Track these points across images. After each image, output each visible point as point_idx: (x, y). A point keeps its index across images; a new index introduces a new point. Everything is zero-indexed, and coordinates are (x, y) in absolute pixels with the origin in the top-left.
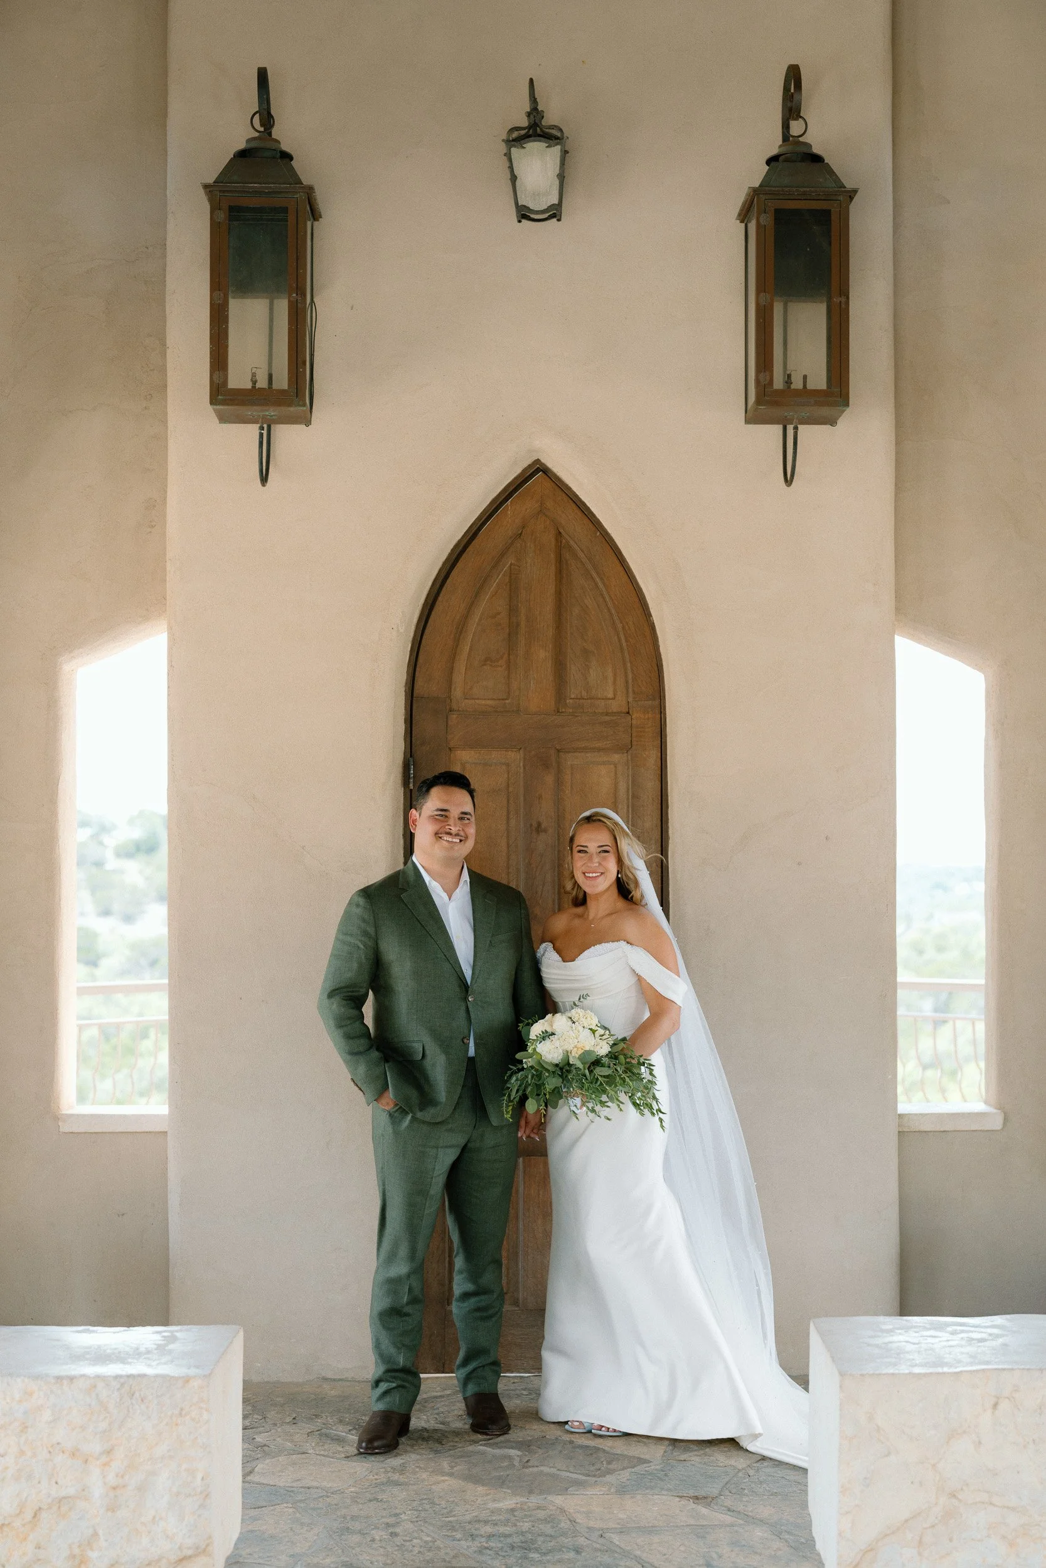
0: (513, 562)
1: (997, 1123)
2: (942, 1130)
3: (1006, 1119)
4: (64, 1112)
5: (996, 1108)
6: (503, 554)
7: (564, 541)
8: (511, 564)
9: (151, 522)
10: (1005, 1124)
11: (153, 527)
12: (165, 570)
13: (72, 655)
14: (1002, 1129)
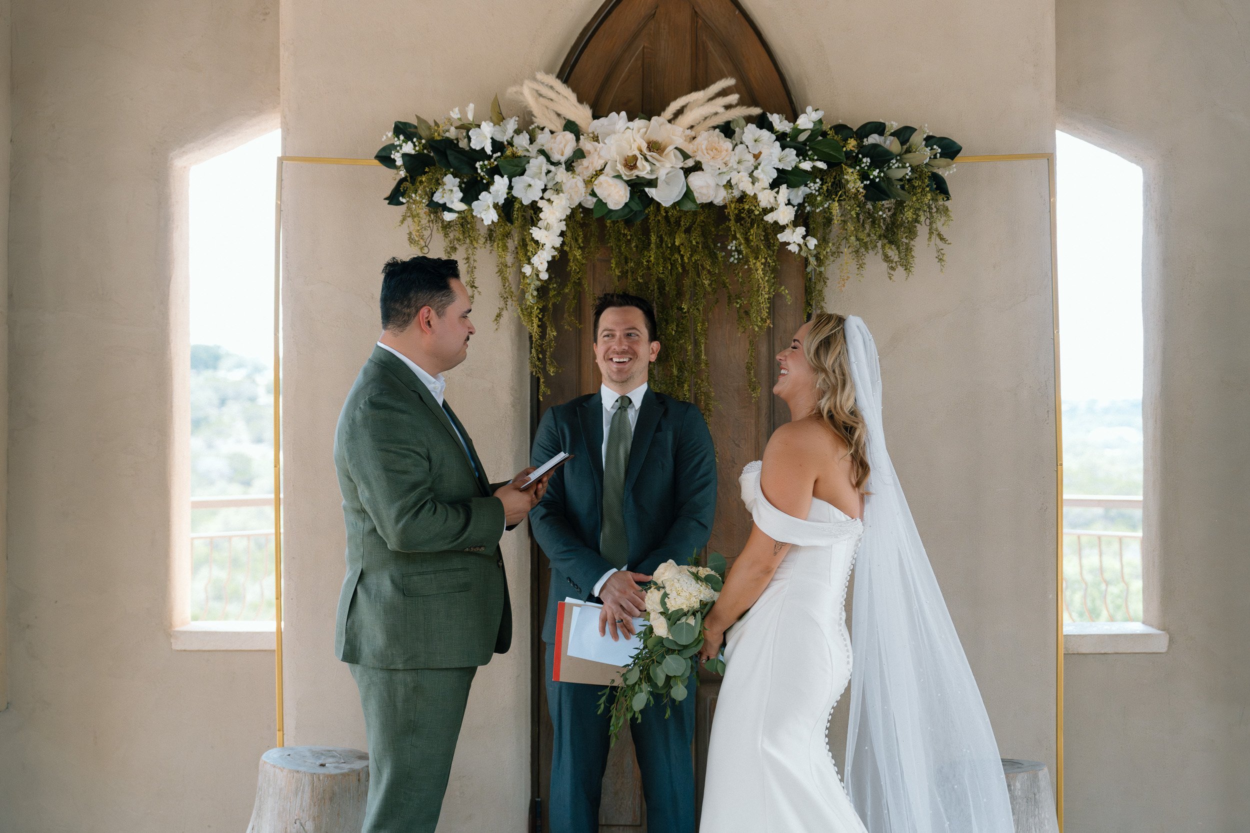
0: (646, 45)
1: (1162, 645)
2: (1103, 652)
3: (1171, 641)
4: (177, 629)
5: (1159, 629)
6: (636, 36)
7: (700, 21)
8: (644, 47)
9: (264, 9)
10: (1170, 646)
11: (266, 14)
12: (278, 56)
13: (183, 149)
14: (1167, 652)
